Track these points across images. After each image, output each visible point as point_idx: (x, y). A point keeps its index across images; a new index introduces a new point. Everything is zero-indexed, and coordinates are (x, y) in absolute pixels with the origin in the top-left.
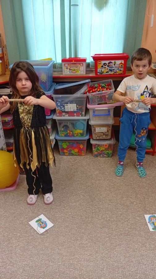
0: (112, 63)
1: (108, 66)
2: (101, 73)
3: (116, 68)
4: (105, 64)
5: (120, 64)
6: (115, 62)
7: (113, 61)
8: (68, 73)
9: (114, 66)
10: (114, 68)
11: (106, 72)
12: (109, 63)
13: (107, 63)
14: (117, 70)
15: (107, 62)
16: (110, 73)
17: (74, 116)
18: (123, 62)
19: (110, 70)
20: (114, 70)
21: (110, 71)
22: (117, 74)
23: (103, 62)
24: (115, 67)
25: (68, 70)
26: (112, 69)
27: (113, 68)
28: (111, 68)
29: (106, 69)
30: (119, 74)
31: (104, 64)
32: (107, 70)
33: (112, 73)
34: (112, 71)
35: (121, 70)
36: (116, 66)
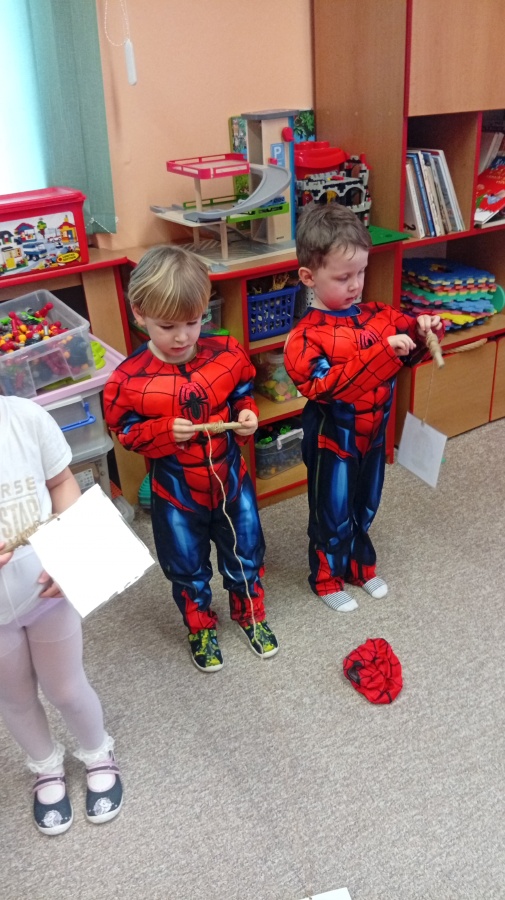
0: (31, 227)
1: (19, 242)
3: (52, 246)
4: (6, 236)
5: (61, 227)
6: (41, 222)
7: (33, 221)
9: (39, 237)
10: (42, 247)
11: (18, 266)
12: (20, 230)
13: (12, 231)
14: (58, 252)
15: (10, 226)
16: (31, 265)
18: (72, 220)
19: (31, 256)
20: (44, 251)
21: (31, 259)
22: (60, 267)
24: (46, 241)
26: (36, 249)
27: (38, 244)
28: (33, 246)
29: (14, 253)
30: (68, 265)
32: (20, 259)
33: (41, 264)
34: (38, 259)
35: (69, 250)
36: (47, 236)
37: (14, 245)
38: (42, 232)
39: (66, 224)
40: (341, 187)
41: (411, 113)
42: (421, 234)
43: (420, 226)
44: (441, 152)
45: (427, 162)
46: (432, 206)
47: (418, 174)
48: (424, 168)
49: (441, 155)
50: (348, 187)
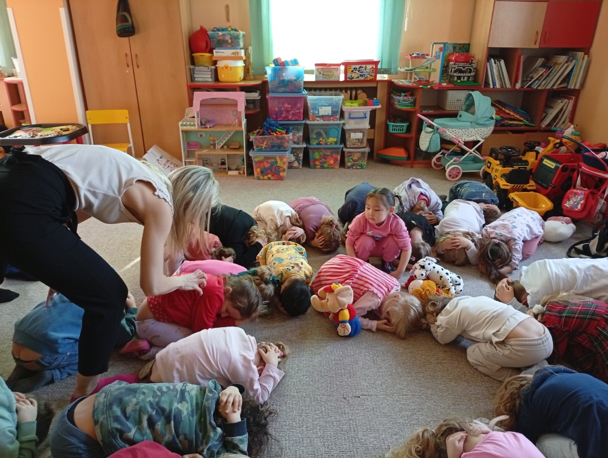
0: (363, 67)
1: (358, 71)
2: (351, 79)
3: (367, 73)
4: (356, 69)
6: (366, 67)
7: (364, 66)
8: (321, 78)
9: (364, 70)
10: (364, 73)
11: (357, 78)
12: (360, 68)
14: (368, 76)
15: (358, 67)
16: (360, 78)
17: (330, 120)
18: (374, 67)
19: (361, 75)
20: (364, 75)
23: (353, 67)
25: (321, 75)
28: (362, 73)
29: (357, 74)
30: (370, 80)
31: (354, 69)
32: (358, 76)
33: (363, 78)
35: (372, 76)
36: (367, 70)
37: (357, 72)
38: (365, 69)
39: (372, 68)
40: (464, 67)
41: (489, 46)
42: (492, 87)
43: (491, 83)
44: (502, 61)
45: (495, 63)
46: (496, 78)
47: (491, 66)
48: (494, 64)
49: (502, 62)
50: (466, 68)
